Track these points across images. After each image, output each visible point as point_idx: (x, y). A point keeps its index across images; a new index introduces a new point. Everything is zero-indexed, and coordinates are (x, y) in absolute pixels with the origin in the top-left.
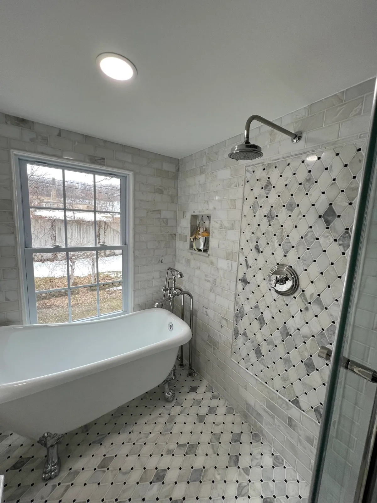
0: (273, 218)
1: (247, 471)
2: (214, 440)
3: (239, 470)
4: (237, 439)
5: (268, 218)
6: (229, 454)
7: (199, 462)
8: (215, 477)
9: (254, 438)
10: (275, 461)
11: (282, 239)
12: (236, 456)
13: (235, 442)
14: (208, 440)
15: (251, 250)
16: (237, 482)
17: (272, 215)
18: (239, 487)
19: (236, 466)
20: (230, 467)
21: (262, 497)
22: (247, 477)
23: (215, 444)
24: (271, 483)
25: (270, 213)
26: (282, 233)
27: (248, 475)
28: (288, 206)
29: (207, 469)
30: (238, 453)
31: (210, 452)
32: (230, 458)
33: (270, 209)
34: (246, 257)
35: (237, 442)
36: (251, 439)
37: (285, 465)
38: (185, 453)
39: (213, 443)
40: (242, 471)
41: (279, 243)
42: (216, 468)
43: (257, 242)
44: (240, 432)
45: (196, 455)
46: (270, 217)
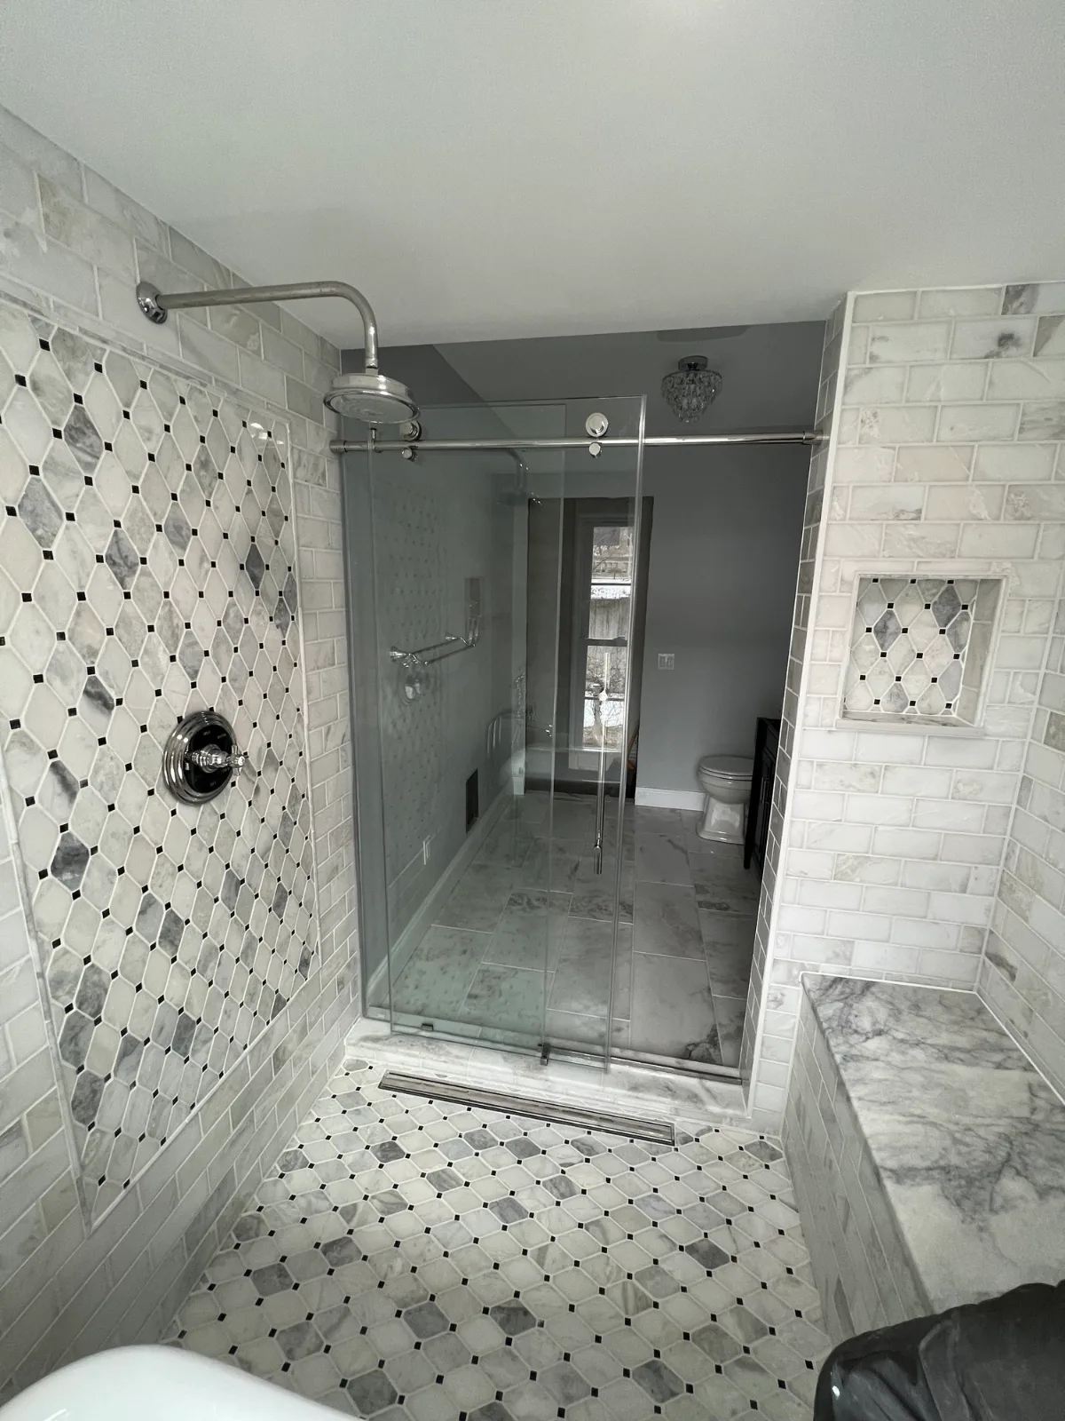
0: (132, 568)
1: (349, 1213)
2: (310, 1341)
3: (355, 1230)
4: (277, 1276)
5: (116, 569)
6: (331, 1272)
7: (394, 1338)
8: (402, 1273)
9: (252, 1233)
10: (297, 1167)
11: (176, 637)
12: (325, 1253)
13: (287, 1275)
14: (320, 1359)
15: (72, 712)
16: (382, 1220)
17: (126, 557)
18: (389, 1213)
19: (350, 1241)
20: (360, 1252)
21: (381, 1166)
22: (360, 1209)
23: (320, 1328)
24: (348, 1159)
25: (119, 550)
26: (171, 619)
27: (355, 1206)
28: (171, 529)
29: (397, 1303)
30: (317, 1253)
31: (349, 1329)
32: (340, 1262)
33: (116, 532)
34: (53, 754)
35: (286, 1271)
36: (260, 1238)
37: (296, 1148)
38: (396, 1405)
39: (321, 1336)
40: (355, 1220)
41: (170, 652)
42: (381, 1285)
43: (91, 671)
44: (249, 1279)
45: (381, 1364)
46: (120, 562)
